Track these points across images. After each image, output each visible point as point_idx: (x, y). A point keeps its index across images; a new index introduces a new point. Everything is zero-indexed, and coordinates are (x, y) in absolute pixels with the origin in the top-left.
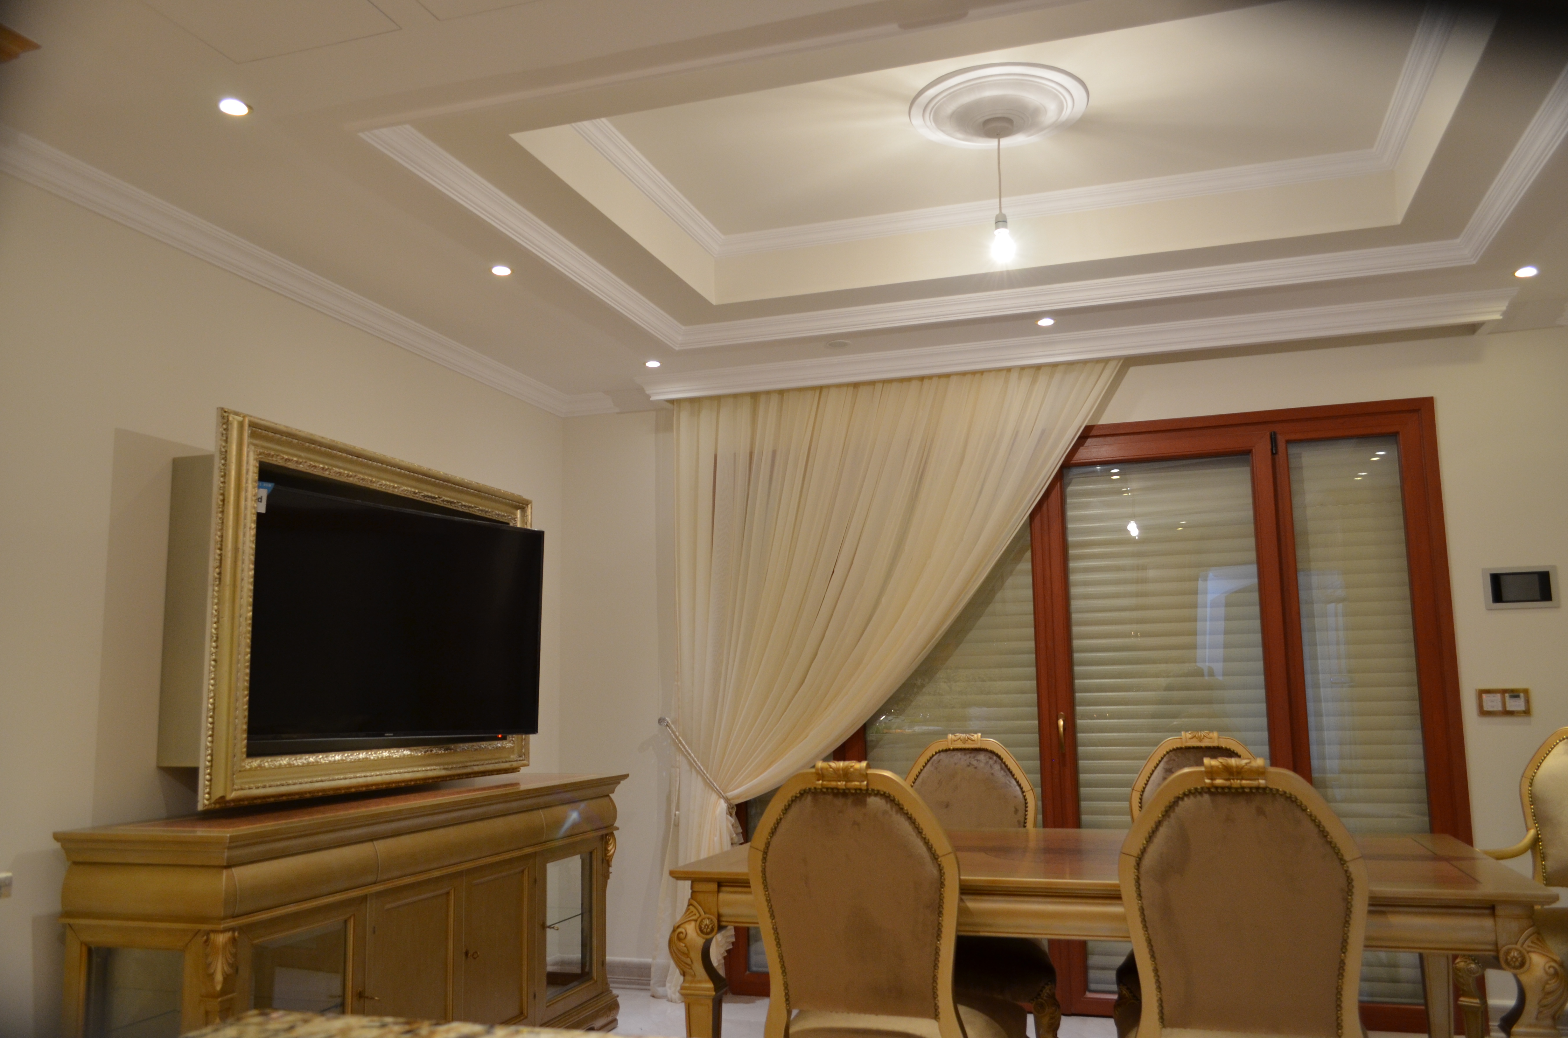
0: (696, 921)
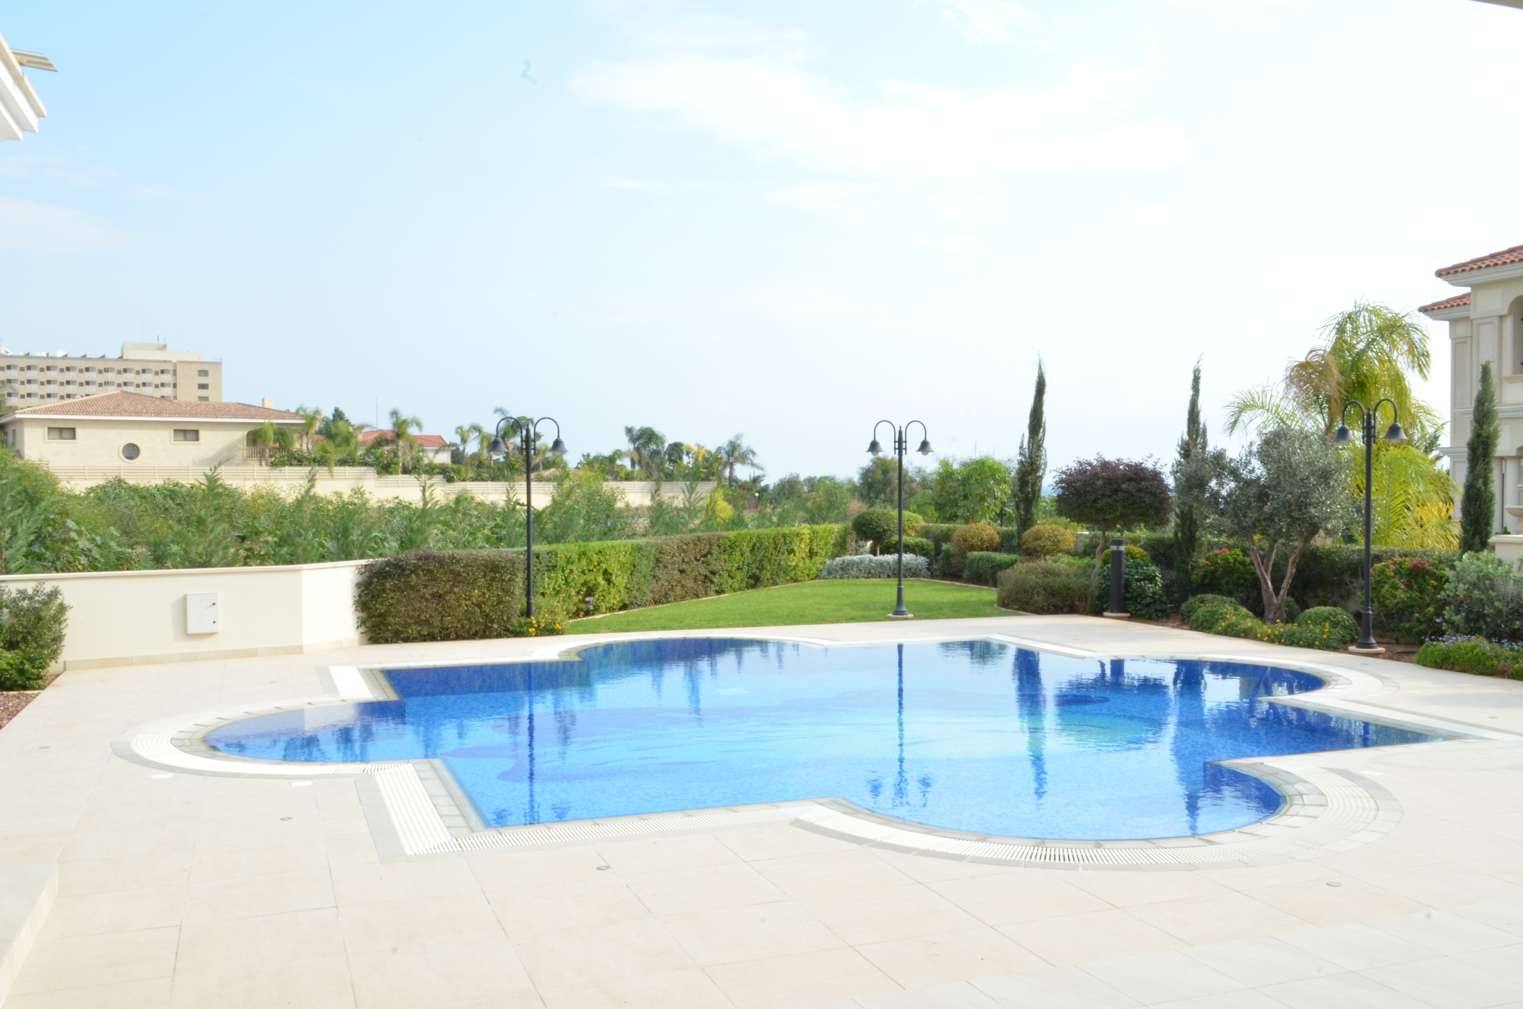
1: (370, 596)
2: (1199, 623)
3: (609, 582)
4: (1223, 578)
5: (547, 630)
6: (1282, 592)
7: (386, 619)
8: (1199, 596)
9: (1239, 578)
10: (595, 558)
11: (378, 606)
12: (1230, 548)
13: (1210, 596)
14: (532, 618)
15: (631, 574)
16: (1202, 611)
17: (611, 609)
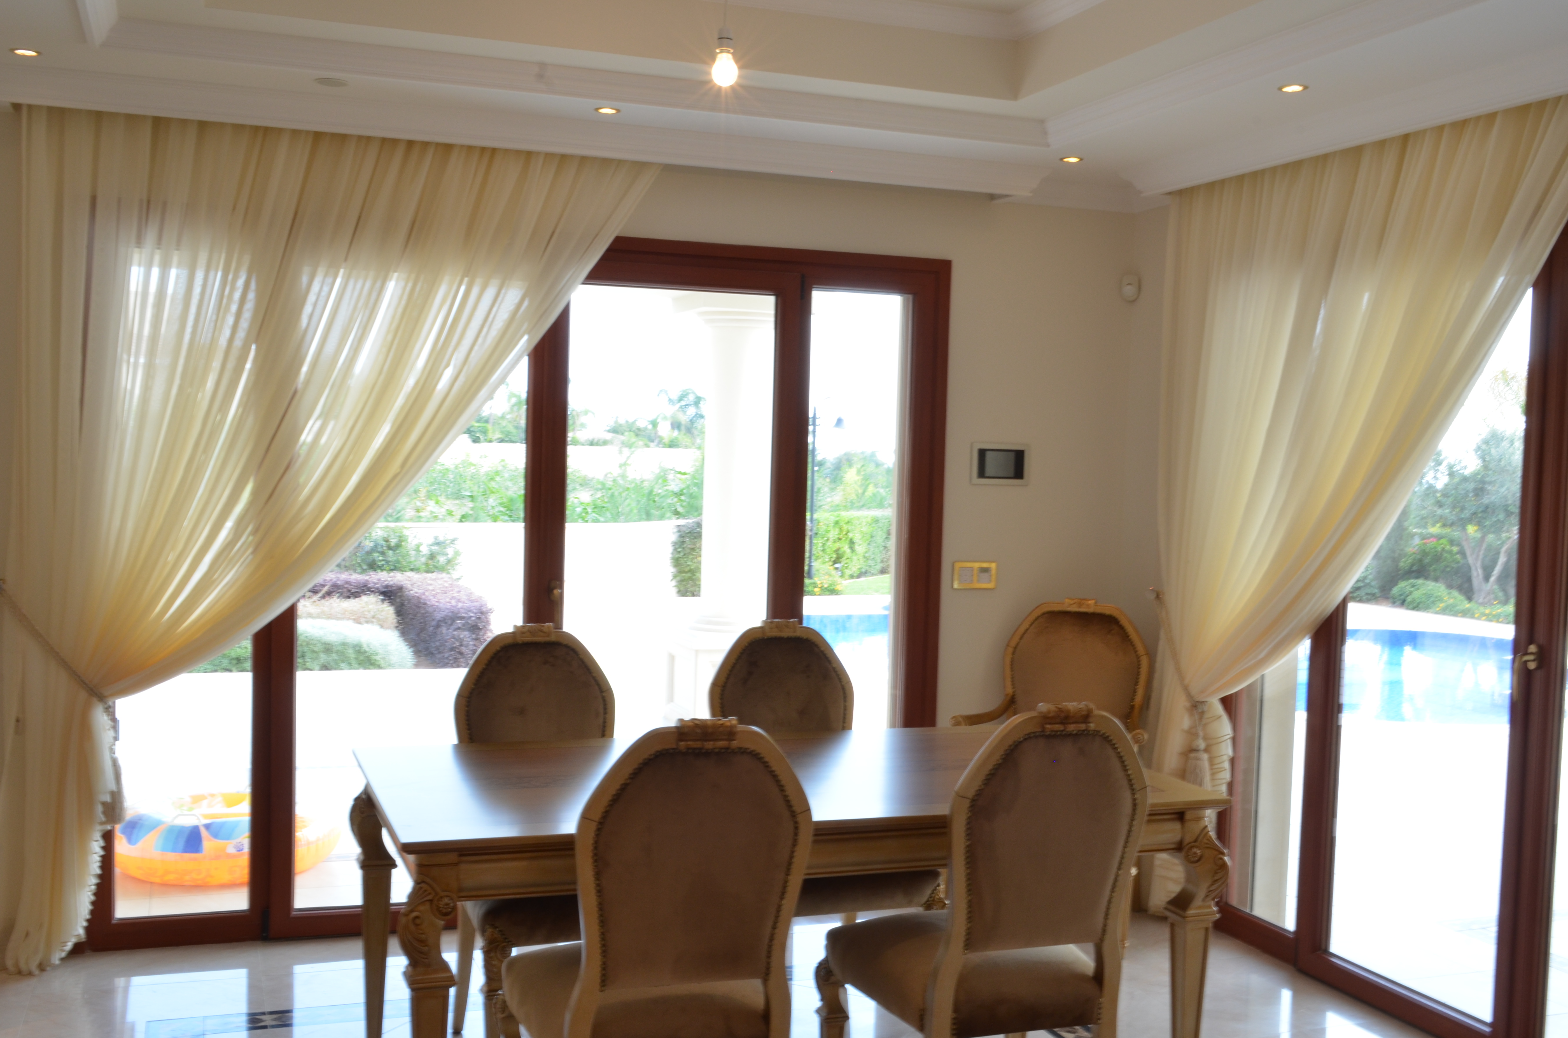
0: (431, 901)
1: (682, 554)
2: (1415, 605)
3: (852, 549)
4: (1431, 566)
5: (829, 591)
6: (1493, 579)
7: (695, 575)
8: (1412, 581)
9: (1447, 567)
10: (845, 527)
11: (688, 563)
12: (1439, 537)
13: (1420, 581)
14: (816, 579)
15: (869, 544)
16: (1417, 594)
17: (852, 577)
